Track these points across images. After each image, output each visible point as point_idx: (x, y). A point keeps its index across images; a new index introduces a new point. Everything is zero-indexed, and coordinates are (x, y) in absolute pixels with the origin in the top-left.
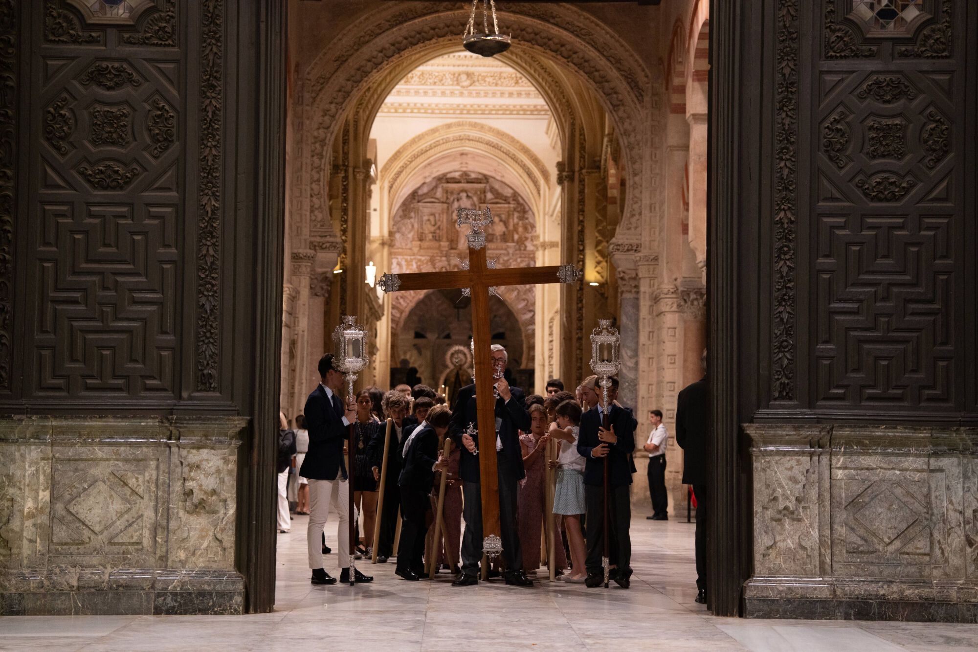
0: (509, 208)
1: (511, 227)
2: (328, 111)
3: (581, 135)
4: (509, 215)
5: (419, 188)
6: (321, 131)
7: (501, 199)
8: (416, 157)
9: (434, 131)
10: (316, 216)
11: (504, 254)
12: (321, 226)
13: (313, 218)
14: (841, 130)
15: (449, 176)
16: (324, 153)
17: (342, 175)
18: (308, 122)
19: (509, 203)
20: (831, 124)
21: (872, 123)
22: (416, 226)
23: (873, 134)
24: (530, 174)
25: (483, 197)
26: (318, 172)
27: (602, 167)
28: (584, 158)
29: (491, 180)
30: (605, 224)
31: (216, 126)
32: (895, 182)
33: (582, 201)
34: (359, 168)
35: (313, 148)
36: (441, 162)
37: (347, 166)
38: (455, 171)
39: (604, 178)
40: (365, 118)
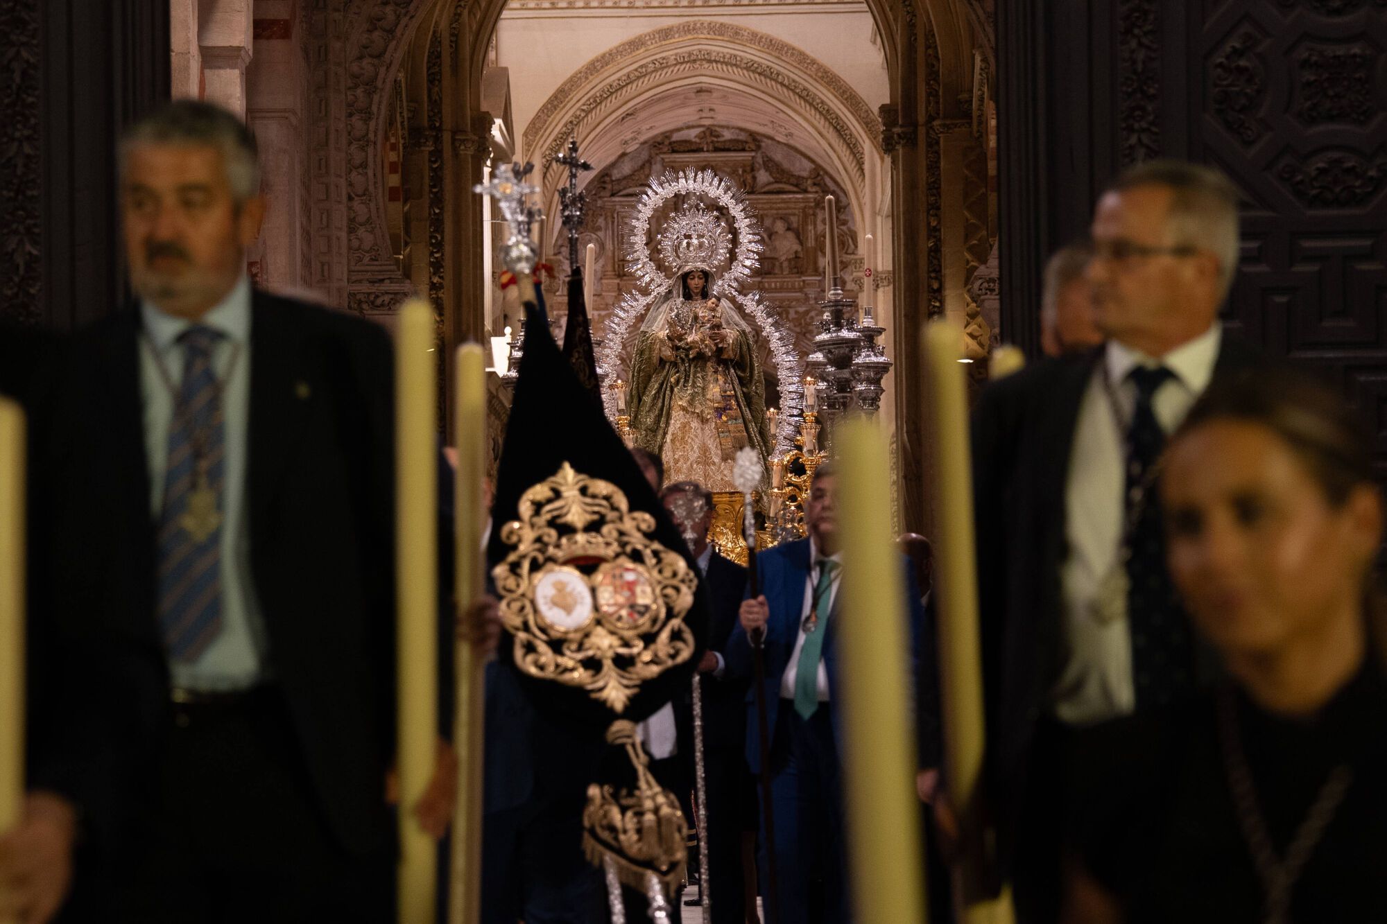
0: (806, 200)
1: (811, 243)
2: (379, 20)
3: (928, 47)
4: (806, 216)
5: (613, 165)
6: (365, 62)
7: (787, 183)
8: (597, 102)
9: (635, 44)
10: (360, 240)
11: (797, 300)
12: (372, 260)
13: (355, 243)
14: (1246, 69)
15: (676, 137)
16: (374, 108)
17: (430, 147)
18: (338, 45)
19: (806, 191)
20: (1228, 58)
21: (1306, 55)
22: (609, 246)
23: (1309, 76)
24: (840, 130)
25: (749, 180)
26: (362, 148)
27: (975, 113)
28: (937, 95)
29: (765, 143)
30: (984, 233)
31: (30, 100)
32: (1354, 168)
33: (934, 188)
34: (464, 132)
35: (350, 98)
36: (656, 108)
37: (440, 130)
38: (689, 127)
39: (981, 136)
40: (474, 27)
